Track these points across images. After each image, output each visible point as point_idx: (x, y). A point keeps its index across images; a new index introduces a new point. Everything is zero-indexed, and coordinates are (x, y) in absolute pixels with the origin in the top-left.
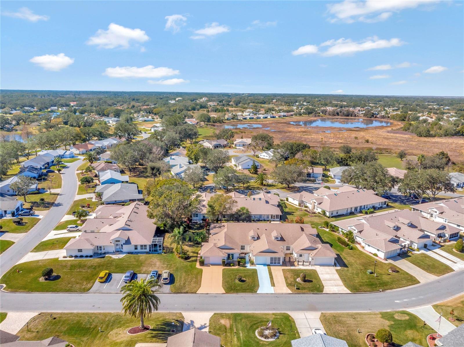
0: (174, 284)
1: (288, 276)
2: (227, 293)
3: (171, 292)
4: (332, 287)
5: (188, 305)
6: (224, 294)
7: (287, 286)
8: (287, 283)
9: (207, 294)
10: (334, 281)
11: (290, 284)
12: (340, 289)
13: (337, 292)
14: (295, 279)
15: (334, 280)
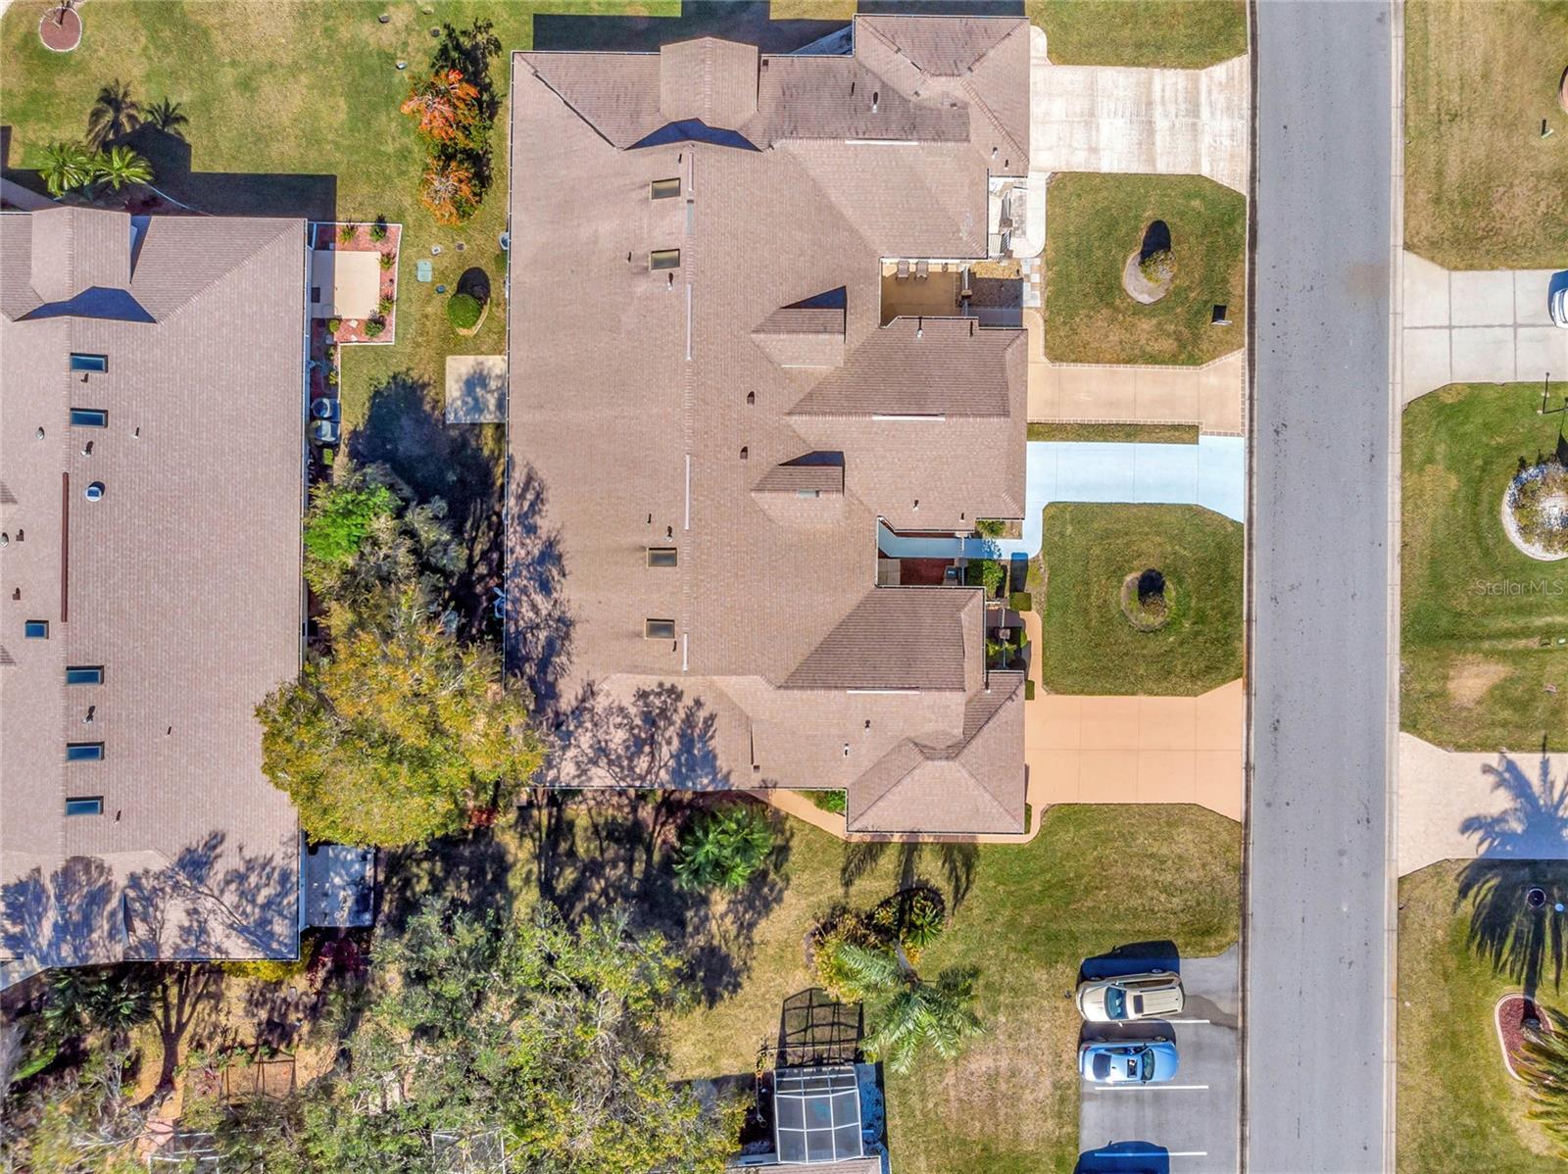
0: (1179, 942)
1: (1114, 338)
2: (1245, 673)
3: (1236, 949)
4: (1206, 140)
5: (1342, 853)
6: (1248, 686)
7: (1194, 361)
8: (1174, 360)
9: (1248, 767)
10: (1158, 111)
11: (1182, 346)
12: (1220, 99)
13: (1243, 127)
14: (1139, 309)
15: (1150, 104)
